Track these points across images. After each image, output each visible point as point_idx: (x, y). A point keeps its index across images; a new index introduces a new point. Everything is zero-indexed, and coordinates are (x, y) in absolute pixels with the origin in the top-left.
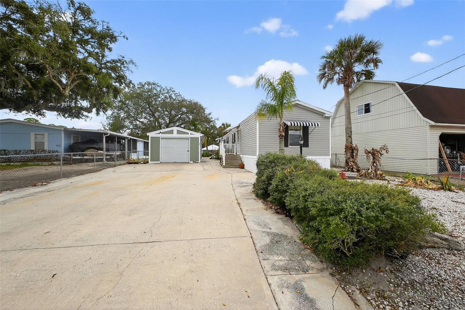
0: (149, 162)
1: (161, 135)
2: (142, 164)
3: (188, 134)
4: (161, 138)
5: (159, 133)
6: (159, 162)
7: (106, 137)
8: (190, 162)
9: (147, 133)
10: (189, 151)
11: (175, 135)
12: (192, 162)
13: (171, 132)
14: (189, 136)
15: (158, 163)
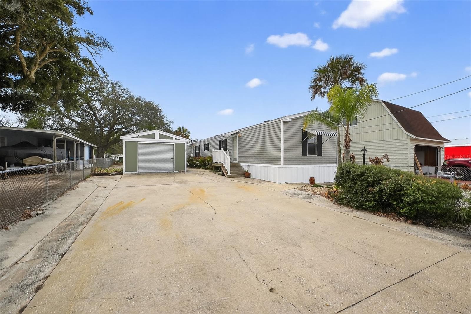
0: (124, 172)
1: (139, 140)
2: (113, 175)
3: (172, 138)
4: (139, 143)
5: (137, 137)
6: (137, 173)
7: (57, 139)
8: (174, 171)
9: (120, 137)
10: (173, 159)
11: (157, 139)
12: (178, 171)
13: (152, 136)
14: (174, 141)
15: (135, 174)
